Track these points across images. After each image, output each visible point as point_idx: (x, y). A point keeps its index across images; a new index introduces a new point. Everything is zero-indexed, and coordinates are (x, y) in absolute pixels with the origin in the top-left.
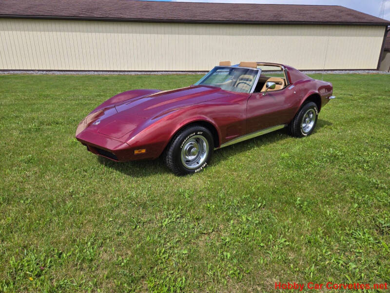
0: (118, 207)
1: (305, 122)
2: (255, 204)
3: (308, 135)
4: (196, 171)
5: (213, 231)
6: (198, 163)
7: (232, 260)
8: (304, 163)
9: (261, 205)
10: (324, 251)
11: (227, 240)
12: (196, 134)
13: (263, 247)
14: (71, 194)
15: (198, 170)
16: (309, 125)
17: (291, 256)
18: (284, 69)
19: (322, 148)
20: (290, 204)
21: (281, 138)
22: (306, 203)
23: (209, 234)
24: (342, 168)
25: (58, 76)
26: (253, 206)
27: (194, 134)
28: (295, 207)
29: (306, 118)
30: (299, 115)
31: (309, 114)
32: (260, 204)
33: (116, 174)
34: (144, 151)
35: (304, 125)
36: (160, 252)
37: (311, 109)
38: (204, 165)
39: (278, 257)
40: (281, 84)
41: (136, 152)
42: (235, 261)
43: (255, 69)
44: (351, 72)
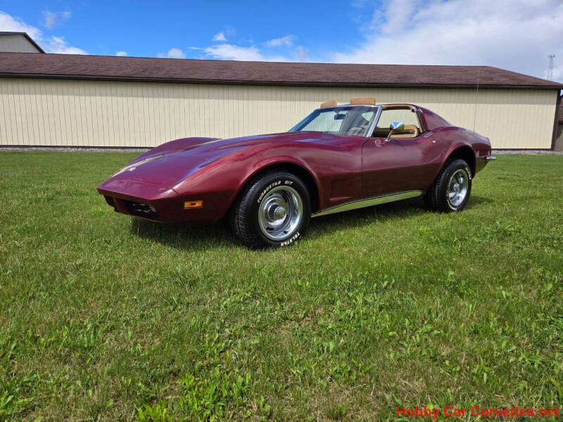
0: (151, 283)
1: (452, 190)
2: (379, 284)
3: (458, 210)
4: (282, 244)
5: (306, 315)
6: (286, 232)
7: (337, 353)
8: (456, 239)
9: (389, 284)
10: (504, 345)
11: (330, 327)
12: (283, 184)
13: (394, 337)
14: (78, 268)
15: (286, 243)
16: (460, 195)
17: (445, 351)
18: (415, 110)
19: (483, 224)
20: (436, 283)
21: (417, 213)
22: (463, 283)
23: (298, 320)
24: (518, 245)
25: (97, 153)
26: (375, 285)
27: (279, 182)
28: (446, 288)
29: (453, 184)
30: (442, 177)
31: (457, 177)
32: (386, 283)
33: (155, 246)
34: (198, 204)
35: (451, 195)
36: (211, 340)
37: (460, 170)
38: (296, 236)
39: (421, 352)
40: (413, 133)
41: (187, 205)
42: (343, 355)
43: (373, 106)
44: (514, 152)
